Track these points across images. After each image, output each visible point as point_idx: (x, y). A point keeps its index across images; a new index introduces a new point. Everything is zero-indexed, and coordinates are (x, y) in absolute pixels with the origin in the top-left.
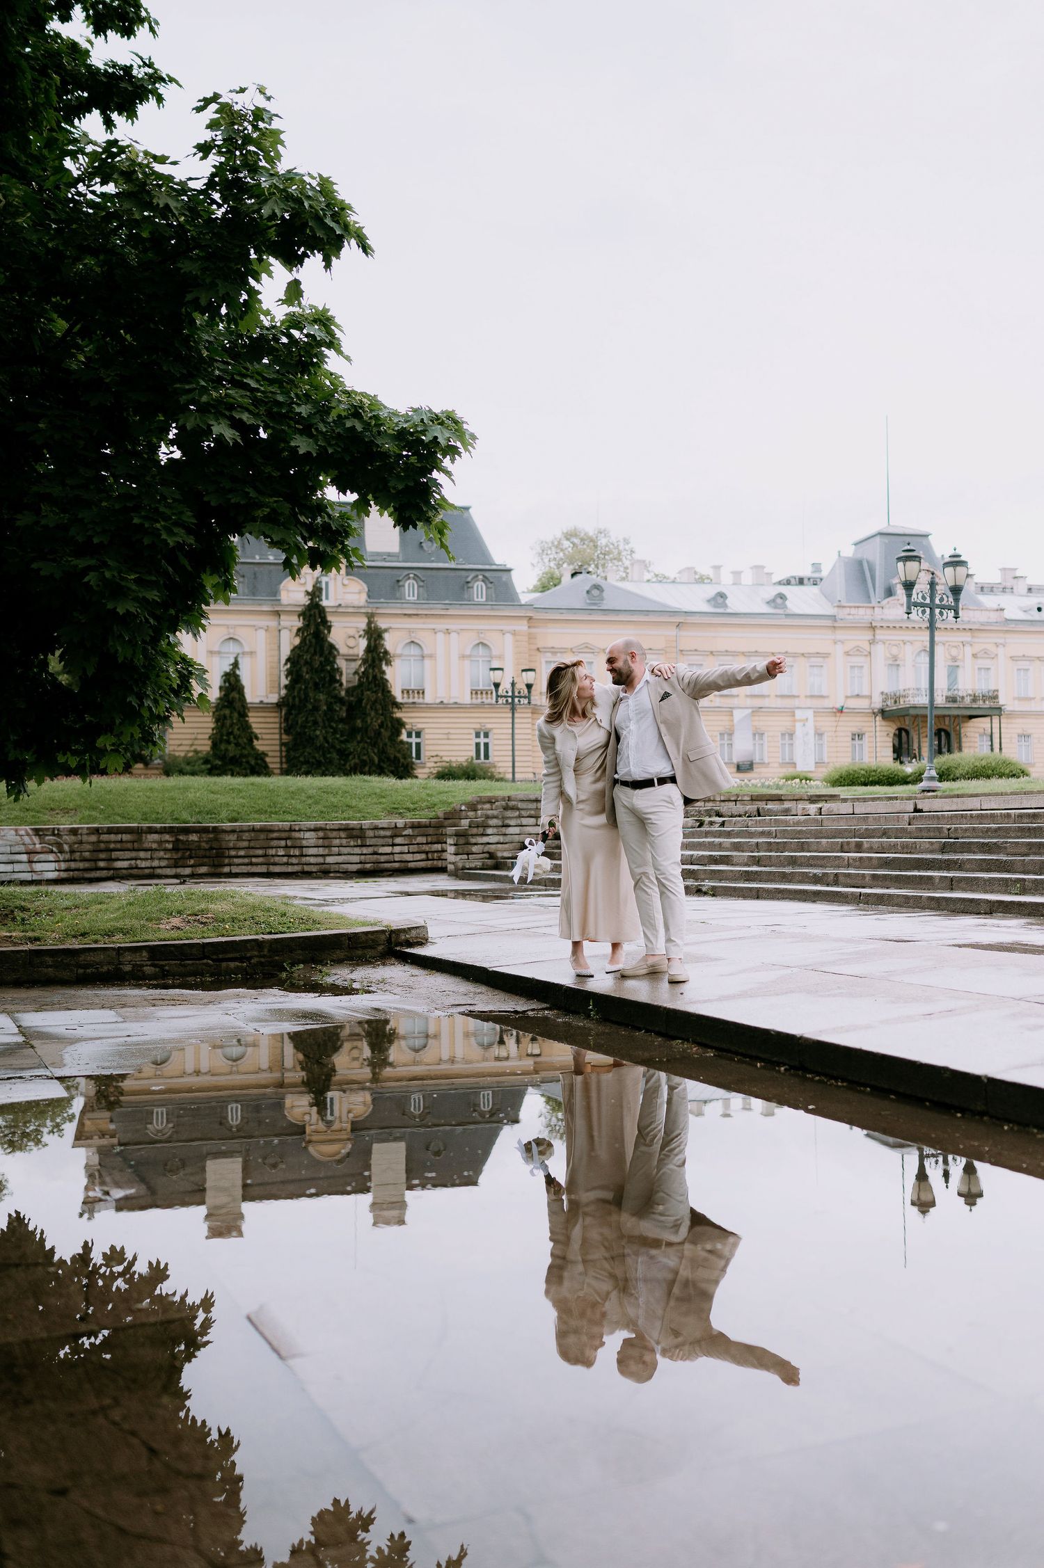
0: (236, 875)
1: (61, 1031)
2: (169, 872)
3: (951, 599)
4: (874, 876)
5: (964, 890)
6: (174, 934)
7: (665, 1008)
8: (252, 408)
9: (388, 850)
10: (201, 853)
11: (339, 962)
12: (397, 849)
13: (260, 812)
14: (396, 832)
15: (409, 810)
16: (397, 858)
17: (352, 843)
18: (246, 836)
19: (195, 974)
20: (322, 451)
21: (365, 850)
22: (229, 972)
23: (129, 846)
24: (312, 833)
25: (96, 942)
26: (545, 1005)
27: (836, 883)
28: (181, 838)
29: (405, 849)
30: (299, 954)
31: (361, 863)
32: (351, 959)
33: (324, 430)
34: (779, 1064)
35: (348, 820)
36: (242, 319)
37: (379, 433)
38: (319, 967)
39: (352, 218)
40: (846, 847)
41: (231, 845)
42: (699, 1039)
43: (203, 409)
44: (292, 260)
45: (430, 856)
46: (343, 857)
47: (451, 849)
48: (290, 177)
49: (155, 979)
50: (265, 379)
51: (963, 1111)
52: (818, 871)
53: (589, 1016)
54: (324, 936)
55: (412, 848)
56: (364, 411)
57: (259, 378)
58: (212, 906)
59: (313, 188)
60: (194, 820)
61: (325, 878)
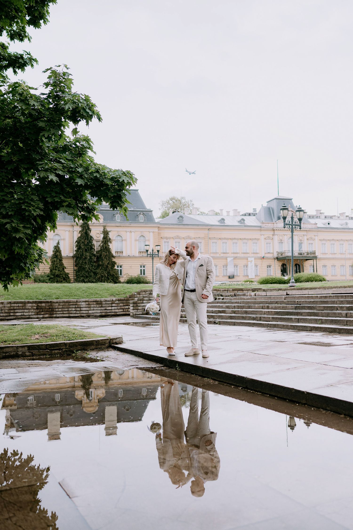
0: (58, 317)
2: (35, 316)
3: (298, 222)
4: (273, 318)
5: (302, 322)
6: (36, 341)
7: (202, 367)
8: (62, 170)
9: (110, 308)
10: (46, 310)
11: (93, 350)
12: (113, 308)
13: (66, 296)
14: (113, 302)
15: (117, 294)
16: (113, 311)
17: (98, 306)
18: (61, 304)
19: (43, 355)
20: (86, 183)
21: (102, 308)
22: (55, 354)
23: (21, 308)
24: (84, 303)
25: (9, 344)
26: (162, 365)
27: (260, 320)
28: (39, 305)
29: (116, 308)
30: (79, 347)
31: (101, 313)
32: (97, 349)
33: (87, 177)
34: (239, 386)
35: (97, 298)
36: (59, 140)
37: (105, 178)
38: (86, 352)
39: (95, 109)
40: (264, 307)
41: (56, 307)
42: (213, 378)
43: (46, 170)
44: (76, 122)
45: (124, 310)
46: (95, 311)
47: (132, 308)
48: (75, 95)
49: (30, 357)
50: (67, 159)
51: (299, 403)
52: (254, 316)
53: (177, 369)
54: (87, 341)
55: (118, 308)
56: (100, 170)
57: (65, 159)
58: (49, 331)
59: (82, 99)
60: (43, 299)
61: (88, 318)
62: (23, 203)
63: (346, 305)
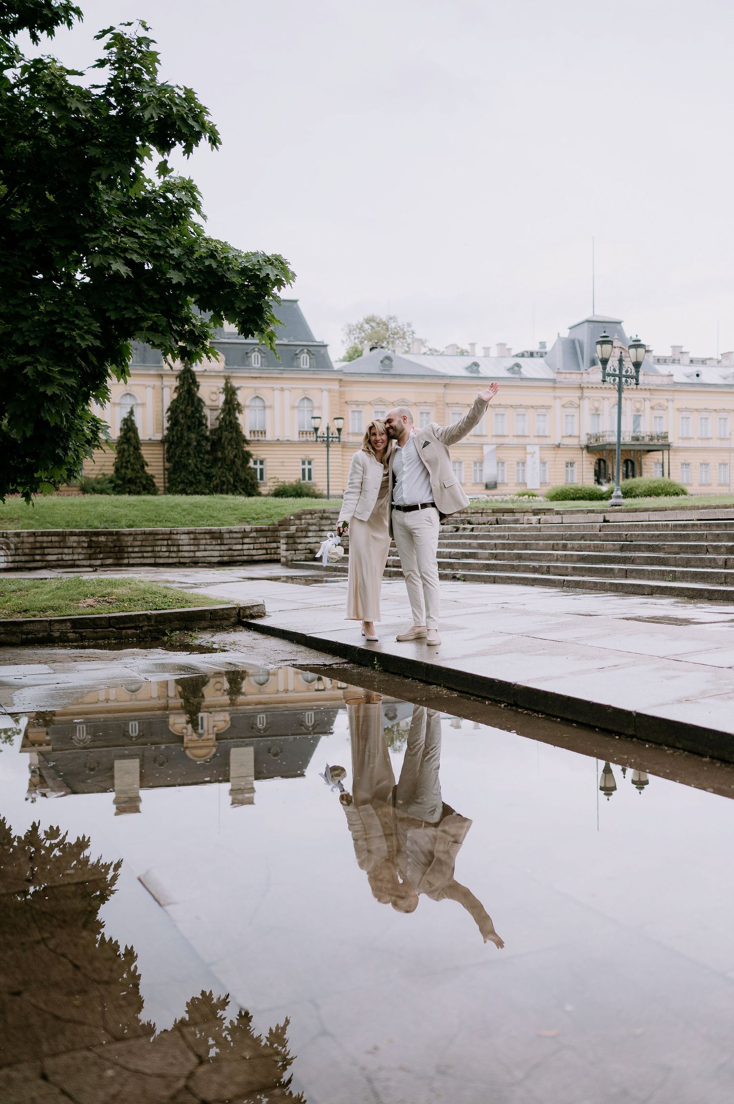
0: (133, 565)
1: (11, 680)
2: (85, 563)
3: (633, 371)
4: (574, 568)
5: (635, 578)
6: (89, 610)
7: (425, 664)
8: (139, 250)
9: (239, 547)
10: (108, 549)
11: (204, 629)
12: (246, 547)
13: (149, 520)
14: (245, 534)
15: (253, 519)
16: (246, 553)
17: (214, 543)
18: (139, 538)
19: (103, 638)
20: (189, 281)
21: (223, 547)
22: (127, 637)
23: (57, 545)
24: (186, 535)
25: (34, 616)
26: (344, 660)
27: (548, 573)
28: (94, 539)
29: (251, 546)
30: (176, 624)
31: (220, 556)
32: (212, 627)
33: (190, 267)
34: (500, 702)
35: (212, 526)
36: (131, 187)
37: (228, 269)
38: (190, 633)
39: (207, 118)
40: (556, 547)
41: (129, 544)
42: (448, 685)
43: (105, 252)
45: (269, 551)
46: (208, 552)
47: (283, 547)
48: (165, 88)
49: (76, 642)
50: (148, 229)
51: (620, 734)
52: (536, 564)
53: (374, 668)
54: (193, 612)
55: (257, 546)
56: (218, 253)
57: (144, 228)
58: (115, 590)
59: (180, 96)
60: (102, 526)
61: (196, 567)
62: (59, 322)
63: (726, 544)
